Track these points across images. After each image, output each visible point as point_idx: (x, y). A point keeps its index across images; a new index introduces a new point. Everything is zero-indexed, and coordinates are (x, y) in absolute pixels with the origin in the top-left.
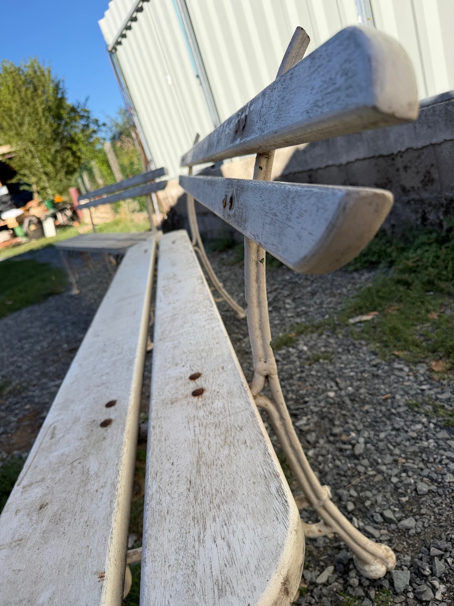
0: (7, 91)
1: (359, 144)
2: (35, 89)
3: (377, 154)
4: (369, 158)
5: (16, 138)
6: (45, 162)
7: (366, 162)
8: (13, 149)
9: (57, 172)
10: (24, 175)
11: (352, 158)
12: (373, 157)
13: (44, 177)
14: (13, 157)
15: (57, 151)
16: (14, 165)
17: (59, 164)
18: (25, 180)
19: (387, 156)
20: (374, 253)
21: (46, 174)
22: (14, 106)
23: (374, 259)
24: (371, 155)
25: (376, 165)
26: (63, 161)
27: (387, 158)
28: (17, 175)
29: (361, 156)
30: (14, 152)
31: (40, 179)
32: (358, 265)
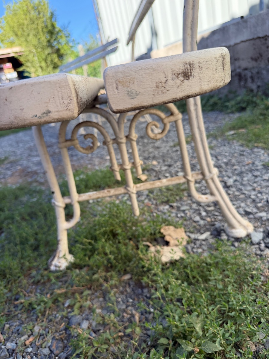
0: (22, 13)
1: (244, 30)
2: (39, 13)
3: (255, 37)
4: (250, 40)
5: (25, 43)
6: (41, 60)
7: (247, 43)
8: (23, 50)
9: (47, 66)
10: (28, 67)
11: (238, 41)
12: (253, 39)
13: (40, 70)
14: (22, 55)
15: (49, 54)
16: (22, 59)
17: (49, 62)
18: (28, 69)
19: (263, 38)
20: (244, 102)
21: (41, 67)
22: (26, 22)
23: (244, 105)
24: (251, 37)
25: (254, 44)
26: (52, 61)
27: (262, 39)
28: (23, 66)
29: (244, 38)
30: (24, 52)
31: (37, 70)
32: (234, 109)
